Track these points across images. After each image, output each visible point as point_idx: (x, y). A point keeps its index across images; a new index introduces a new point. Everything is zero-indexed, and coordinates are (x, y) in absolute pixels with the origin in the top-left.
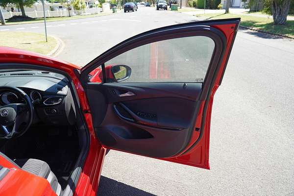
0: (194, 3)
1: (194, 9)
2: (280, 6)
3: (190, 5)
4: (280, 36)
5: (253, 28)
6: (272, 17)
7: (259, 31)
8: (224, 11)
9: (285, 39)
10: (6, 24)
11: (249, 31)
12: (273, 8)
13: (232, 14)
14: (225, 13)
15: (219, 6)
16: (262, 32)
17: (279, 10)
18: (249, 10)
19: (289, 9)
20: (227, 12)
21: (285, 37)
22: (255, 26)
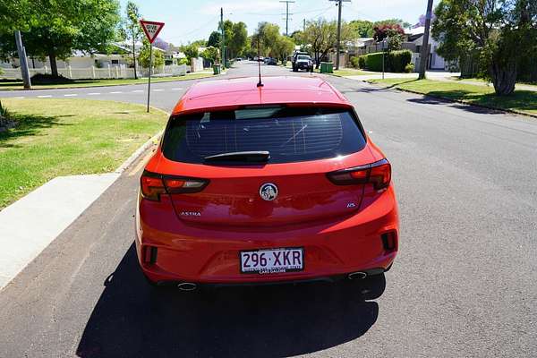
0: (361, 61)
1: (360, 71)
2: (504, 68)
3: (353, 64)
4: (501, 111)
5: (464, 101)
6: (492, 85)
7: (471, 105)
8: (417, 75)
9: (507, 114)
10: (32, 87)
11: (457, 104)
12: (492, 71)
13: (431, 81)
14: (419, 79)
15: (407, 67)
16: (477, 106)
17: (502, 75)
18: (459, 74)
19: (516, 73)
20: (422, 77)
21: (509, 111)
22: (466, 98)
